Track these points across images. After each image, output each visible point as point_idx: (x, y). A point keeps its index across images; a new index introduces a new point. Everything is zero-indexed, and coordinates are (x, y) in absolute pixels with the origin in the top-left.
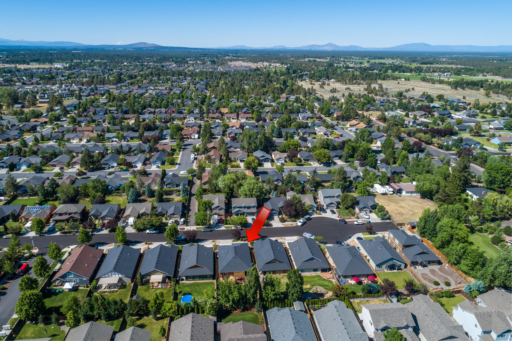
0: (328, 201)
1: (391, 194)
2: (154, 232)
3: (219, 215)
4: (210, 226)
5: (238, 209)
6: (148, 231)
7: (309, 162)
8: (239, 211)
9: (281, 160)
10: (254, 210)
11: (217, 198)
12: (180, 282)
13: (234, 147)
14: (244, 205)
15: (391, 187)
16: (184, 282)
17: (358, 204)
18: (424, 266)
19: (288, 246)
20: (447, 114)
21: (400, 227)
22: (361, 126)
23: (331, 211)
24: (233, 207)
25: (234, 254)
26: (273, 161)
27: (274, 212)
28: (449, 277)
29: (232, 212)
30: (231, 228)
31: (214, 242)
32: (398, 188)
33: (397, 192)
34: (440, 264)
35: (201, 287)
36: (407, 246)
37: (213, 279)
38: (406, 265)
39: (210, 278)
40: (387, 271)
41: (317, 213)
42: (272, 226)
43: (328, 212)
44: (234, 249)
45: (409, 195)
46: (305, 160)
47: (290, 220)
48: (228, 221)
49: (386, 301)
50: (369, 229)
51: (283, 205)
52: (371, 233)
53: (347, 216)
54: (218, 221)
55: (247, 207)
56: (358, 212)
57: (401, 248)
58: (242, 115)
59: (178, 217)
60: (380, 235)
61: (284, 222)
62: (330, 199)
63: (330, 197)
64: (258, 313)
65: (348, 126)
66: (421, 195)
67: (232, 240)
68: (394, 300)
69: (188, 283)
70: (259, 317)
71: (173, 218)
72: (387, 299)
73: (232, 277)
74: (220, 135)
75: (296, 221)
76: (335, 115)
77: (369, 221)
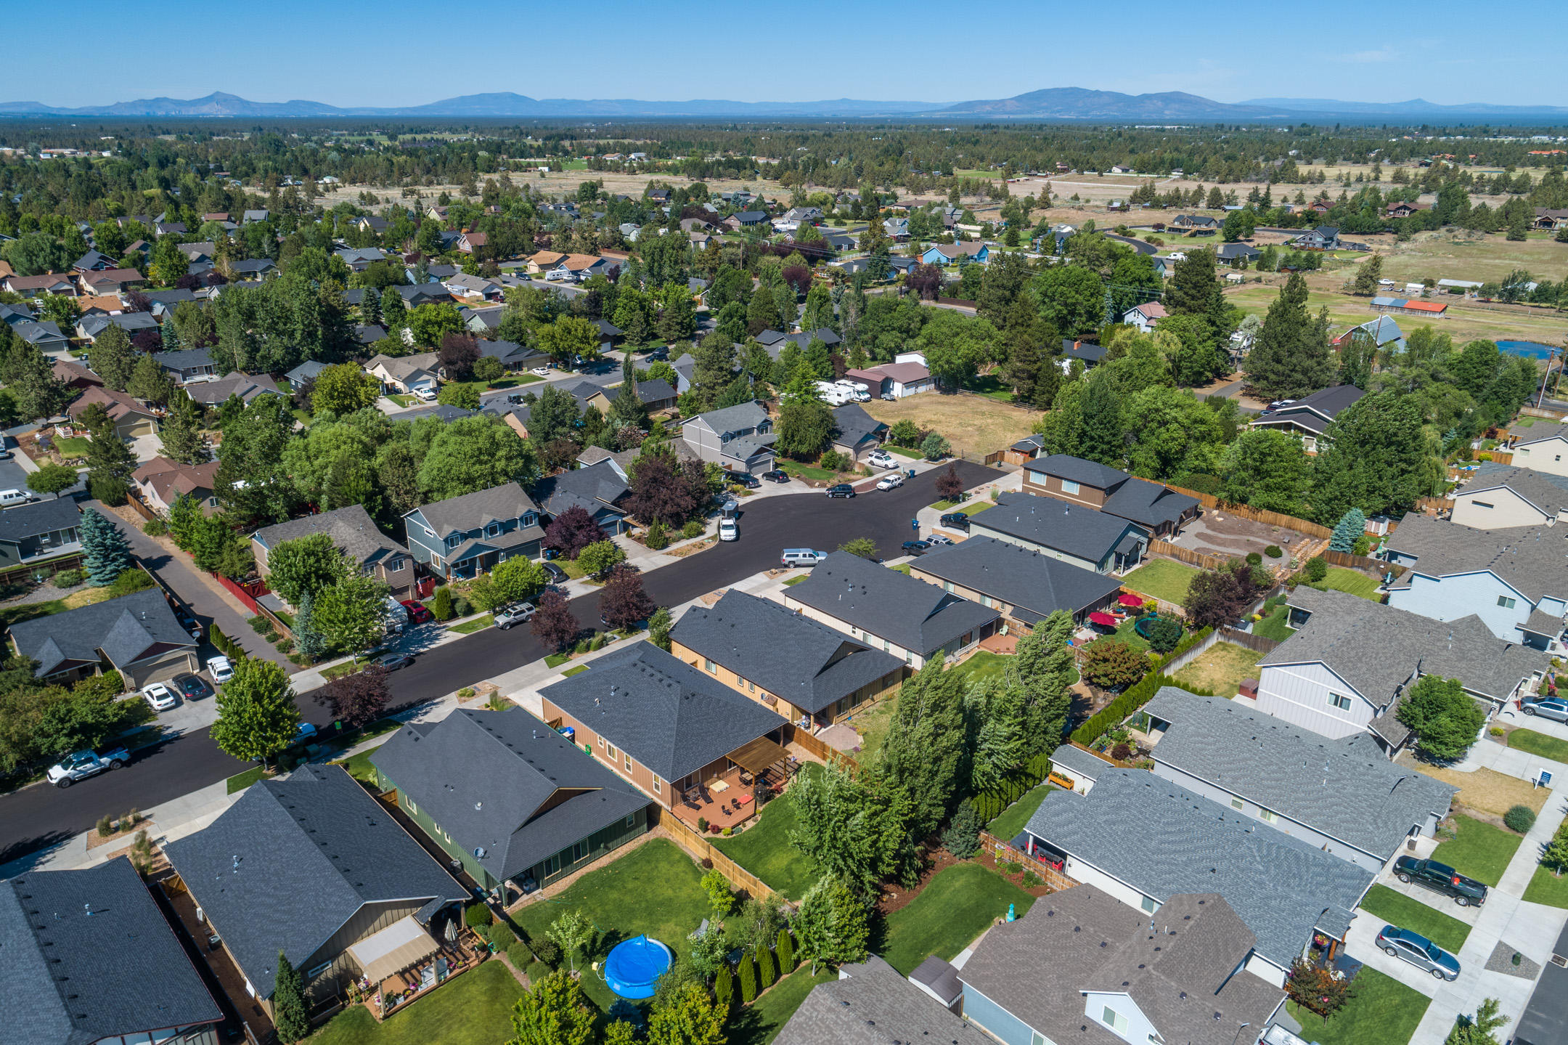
0: (747, 446)
2: (105, 760)
5: (470, 543)
6: (57, 773)
7: (525, 372)
8: (478, 548)
9: (425, 377)
10: (534, 532)
11: (341, 524)
12: (506, 909)
13: (178, 371)
14: (485, 520)
15: (856, 380)
16: (524, 901)
17: (840, 433)
18: (1176, 532)
19: (793, 605)
20: (762, 221)
21: (994, 466)
22: (583, 261)
23: (770, 476)
24: (446, 540)
25: (675, 685)
26: (391, 391)
27: (609, 518)
28: (1252, 538)
29: (438, 568)
30: (487, 624)
31: (473, 694)
32: (879, 379)
33: (881, 388)
34: (1199, 515)
35: (630, 886)
36: (1111, 490)
37: (649, 829)
38: (1150, 540)
39: (637, 826)
40: (1121, 574)
41: (734, 492)
42: (637, 569)
43: (762, 481)
44: (649, 670)
45: (912, 391)
46: (507, 367)
47: (682, 532)
48: (454, 601)
49: (1224, 647)
50: (951, 484)
51: (620, 491)
52: (955, 499)
53: (831, 476)
54: (410, 616)
55: (501, 524)
56: (852, 457)
57: (1095, 503)
58: (97, 277)
59: (184, 658)
60: (980, 497)
61: (665, 546)
62: (743, 439)
63: (739, 434)
64: (970, 860)
65: (533, 269)
66: (938, 387)
67: (542, 661)
68: (1249, 630)
69: (552, 900)
70: (990, 870)
71: (159, 671)
72: (1221, 639)
73: (718, 786)
74: (57, 346)
75: (702, 533)
76: (465, 246)
77: (913, 472)
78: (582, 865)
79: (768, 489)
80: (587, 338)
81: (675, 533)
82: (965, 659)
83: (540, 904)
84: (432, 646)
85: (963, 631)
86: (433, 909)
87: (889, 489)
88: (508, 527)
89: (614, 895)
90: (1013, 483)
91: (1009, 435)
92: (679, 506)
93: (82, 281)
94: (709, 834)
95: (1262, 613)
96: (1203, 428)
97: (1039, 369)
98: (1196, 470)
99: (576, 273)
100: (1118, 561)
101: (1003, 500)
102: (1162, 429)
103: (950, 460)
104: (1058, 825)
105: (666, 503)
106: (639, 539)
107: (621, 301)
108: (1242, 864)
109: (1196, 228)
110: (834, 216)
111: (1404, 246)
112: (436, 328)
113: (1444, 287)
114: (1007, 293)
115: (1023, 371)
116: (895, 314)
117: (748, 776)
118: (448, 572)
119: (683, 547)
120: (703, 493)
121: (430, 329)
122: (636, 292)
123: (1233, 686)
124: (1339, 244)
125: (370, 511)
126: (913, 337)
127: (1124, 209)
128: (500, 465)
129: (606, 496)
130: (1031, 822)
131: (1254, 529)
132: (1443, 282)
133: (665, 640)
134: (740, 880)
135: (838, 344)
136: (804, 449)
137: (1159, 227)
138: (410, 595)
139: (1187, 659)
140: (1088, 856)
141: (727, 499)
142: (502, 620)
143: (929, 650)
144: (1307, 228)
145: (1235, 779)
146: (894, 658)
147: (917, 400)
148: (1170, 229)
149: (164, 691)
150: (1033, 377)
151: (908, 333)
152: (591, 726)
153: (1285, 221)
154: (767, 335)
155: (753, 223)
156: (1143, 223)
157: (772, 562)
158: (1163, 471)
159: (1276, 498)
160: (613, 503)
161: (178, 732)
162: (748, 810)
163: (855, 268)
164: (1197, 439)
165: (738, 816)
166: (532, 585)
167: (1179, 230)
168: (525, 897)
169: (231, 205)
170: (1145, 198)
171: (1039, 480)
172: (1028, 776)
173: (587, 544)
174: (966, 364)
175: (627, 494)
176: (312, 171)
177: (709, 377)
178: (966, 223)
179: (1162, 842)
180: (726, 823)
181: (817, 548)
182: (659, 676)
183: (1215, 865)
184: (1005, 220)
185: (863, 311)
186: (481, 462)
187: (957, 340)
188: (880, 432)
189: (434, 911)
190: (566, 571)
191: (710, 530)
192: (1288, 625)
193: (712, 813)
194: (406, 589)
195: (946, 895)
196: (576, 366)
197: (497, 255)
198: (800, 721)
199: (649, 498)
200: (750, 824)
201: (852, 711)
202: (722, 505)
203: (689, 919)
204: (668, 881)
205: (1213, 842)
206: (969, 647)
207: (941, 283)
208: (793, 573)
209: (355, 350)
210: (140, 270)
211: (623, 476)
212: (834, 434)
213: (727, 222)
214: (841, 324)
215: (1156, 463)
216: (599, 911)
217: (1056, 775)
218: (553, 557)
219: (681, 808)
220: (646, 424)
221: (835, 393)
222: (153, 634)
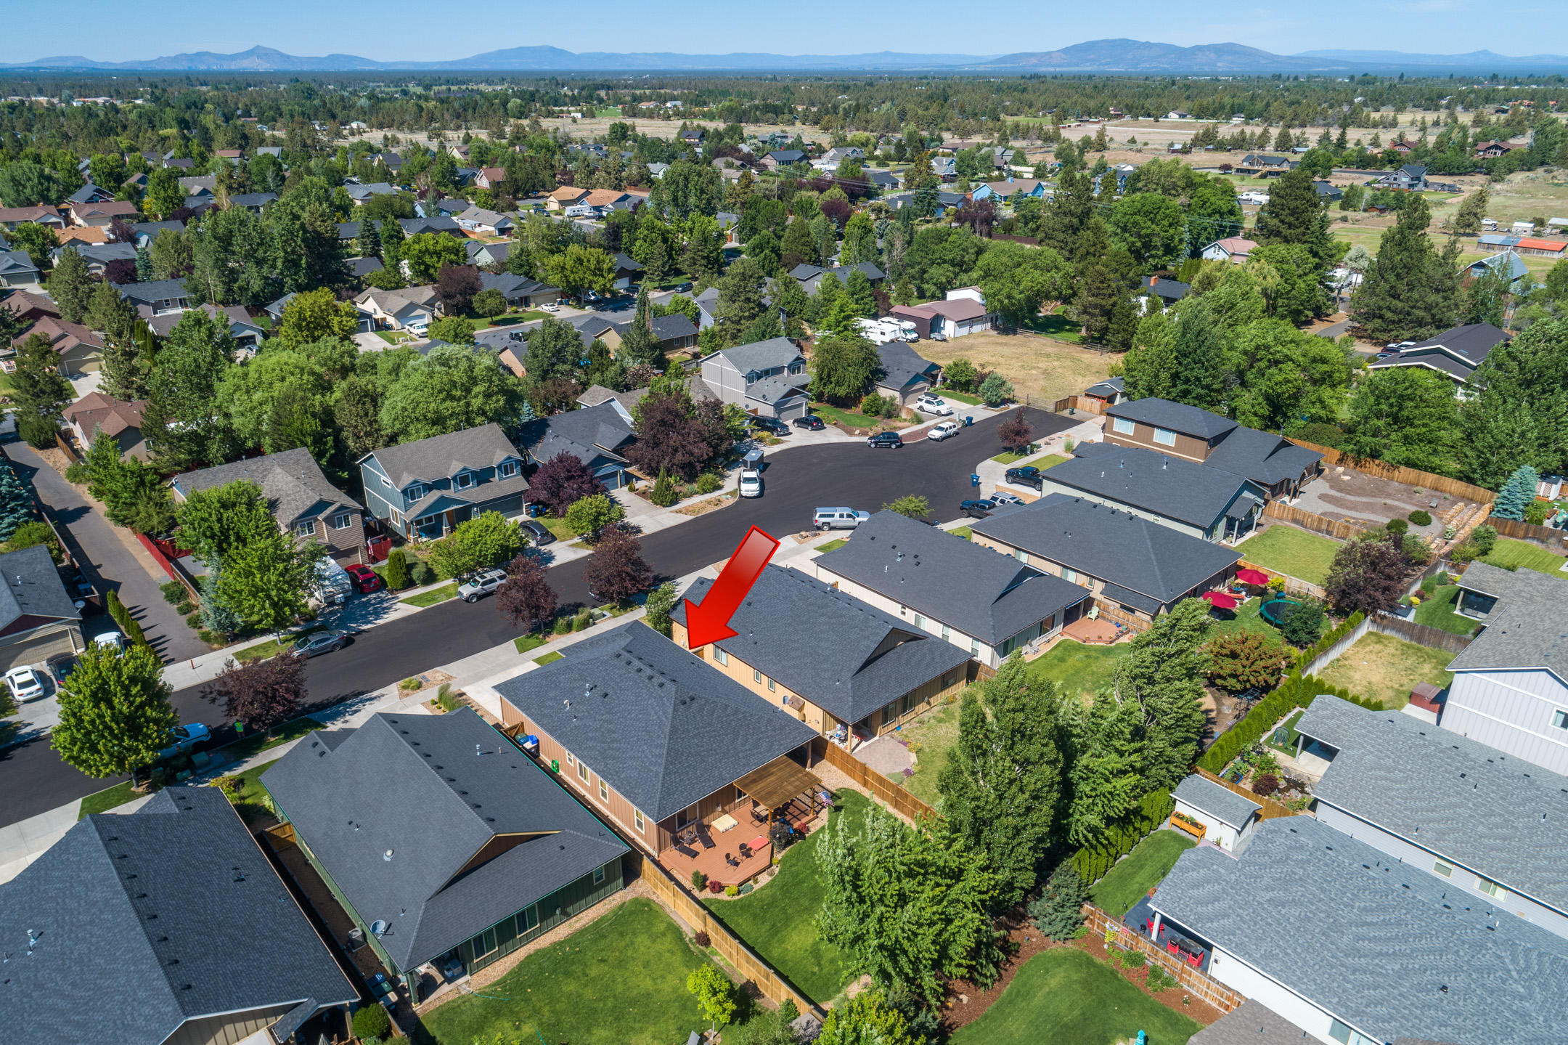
0: (776, 387)
1: (913, 341)
3: (337, 554)
4: (312, 625)
5: (435, 495)
7: (532, 308)
8: (443, 501)
9: (419, 312)
10: (516, 483)
11: (278, 470)
12: (417, 1008)
13: (147, 303)
14: (454, 468)
15: (902, 317)
16: (445, 993)
17: (885, 374)
18: (1295, 493)
19: (826, 577)
20: (800, 160)
21: (1066, 413)
22: (606, 196)
23: (802, 423)
24: (404, 492)
25: (669, 685)
26: (381, 327)
27: (608, 469)
28: (1389, 502)
29: (397, 525)
30: (450, 595)
31: (419, 686)
32: (929, 316)
33: (931, 326)
34: (1319, 472)
35: (593, 972)
36: (1216, 441)
37: (626, 884)
38: (1266, 502)
39: (608, 882)
40: (1234, 543)
41: (760, 440)
42: (638, 530)
43: (792, 428)
44: (636, 663)
45: (965, 330)
46: (512, 303)
47: (695, 486)
48: (410, 567)
49: (1379, 639)
50: (1018, 433)
51: (623, 436)
52: (1022, 451)
53: (874, 423)
54: (354, 583)
55: (473, 473)
56: (898, 400)
57: (1196, 455)
58: (88, 209)
59: (63, 634)
60: (1052, 449)
61: (674, 501)
62: (771, 379)
63: (767, 373)
64: (1069, 944)
65: (553, 205)
66: (995, 327)
67: (511, 644)
68: (1410, 618)
69: (482, 993)
70: (1099, 960)
71: (30, 651)
72: (1373, 629)
73: (722, 823)
74: (27, 278)
75: (719, 487)
76: (483, 182)
77: (970, 419)
78: (529, 939)
79: (799, 437)
80: (601, 270)
81: (687, 488)
82: (1046, 649)
83: (465, 999)
84: (380, 622)
85: (1045, 614)
86: (299, 1018)
87: (943, 438)
88: (483, 476)
89: (570, 987)
90: (1091, 431)
91: (1080, 379)
92: (692, 454)
93: (73, 214)
94: (706, 895)
95: (1418, 595)
96: (1325, 368)
97: (1114, 305)
98: (1313, 419)
99: (597, 209)
100: (1230, 526)
101: (1083, 452)
102: (1273, 370)
103: (1012, 406)
104: (1199, 902)
105: (676, 450)
106: (643, 494)
107: (642, 232)
108: (1490, 981)
109: (1268, 168)
110: (876, 158)
111: (1498, 186)
112: (435, 259)
113: (1556, 227)
114: (1075, 221)
115: (1096, 306)
116: (947, 245)
117: (762, 810)
118: (409, 531)
119: (696, 504)
120: (721, 439)
121: (427, 259)
122: (659, 223)
123: (1399, 692)
124: (1426, 185)
125: (319, 456)
126: (966, 271)
127: (1186, 150)
128: (476, 403)
129: (606, 442)
130: (1158, 896)
131: (1390, 490)
132: (1554, 221)
133: (664, 621)
134: (747, 970)
135: (881, 280)
136: (842, 392)
137: (1226, 168)
138: (359, 559)
139: (1334, 654)
140: (1241, 950)
141: (750, 448)
142: (466, 590)
143: (1002, 639)
144: (1388, 169)
145: (1441, 835)
146: (957, 649)
147: (971, 341)
148: (1239, 170)
149: (29, 676)
150: (1108, 314)
151: (962, 266)
152: (558, 738)
153: (1364, 162)
154: (801, 270)
155: (789, 162)
156: (1207, 164)
157: (803, 523)
158: (1271, 419)
159: (1418, 453)
160: (615, 451)
161: (38, 732)
162: (761, 858)
163: (900, 204)
164: (1315, 382)
165: (748, 867)
166: (505, 549)
167: (1248, 171)
168: (446, 988)
169: (247, 144)
170: (1207, 140)
171: (1124, 428)
172: (1144, 818)
173: (579, 499)
174: (1028, 299)
175: (631, 440)
176: (340, 117)
177: (734, 310)
178: (1017, 165)
179: (1359, 938)
180: (731, 878)
181: (857, 507)
182: (649, 671)
183: (1446, 981)
184: (1059, 161)
185: (909, 243)
186: (453, 398)
187: (1018, 271)
188: (930, 374)
189: (299, 1022)
190: (554, 531)
191: (730, 484)
192: (1457, 612)
193: (711, 863)
194: (353, 551)
195: (1038, 999)
196: (589, 302)
197: (516, 191)
198: (833, 734)
199: (656, 444)
200: (764, 879)
201: (902, 719)
202: (744, 454)
203: (672, 1027)
204: (646, 965)
205: (1438, 943)
206: (1050, 635)
207: (994, 218)
208: (827, 537)
209: (345, 282)
210: (137, 203)
211: (628, 419)
212: (876, 375)
213: (762, 161)
214: (884, 258)
215: (1265, 410)
216: (546, 1011)
217: (1180, 817)
218: (539, 513)
219: (671, 857)
220: (662, 363)
221: (880, 331)
222: (21, 605)
